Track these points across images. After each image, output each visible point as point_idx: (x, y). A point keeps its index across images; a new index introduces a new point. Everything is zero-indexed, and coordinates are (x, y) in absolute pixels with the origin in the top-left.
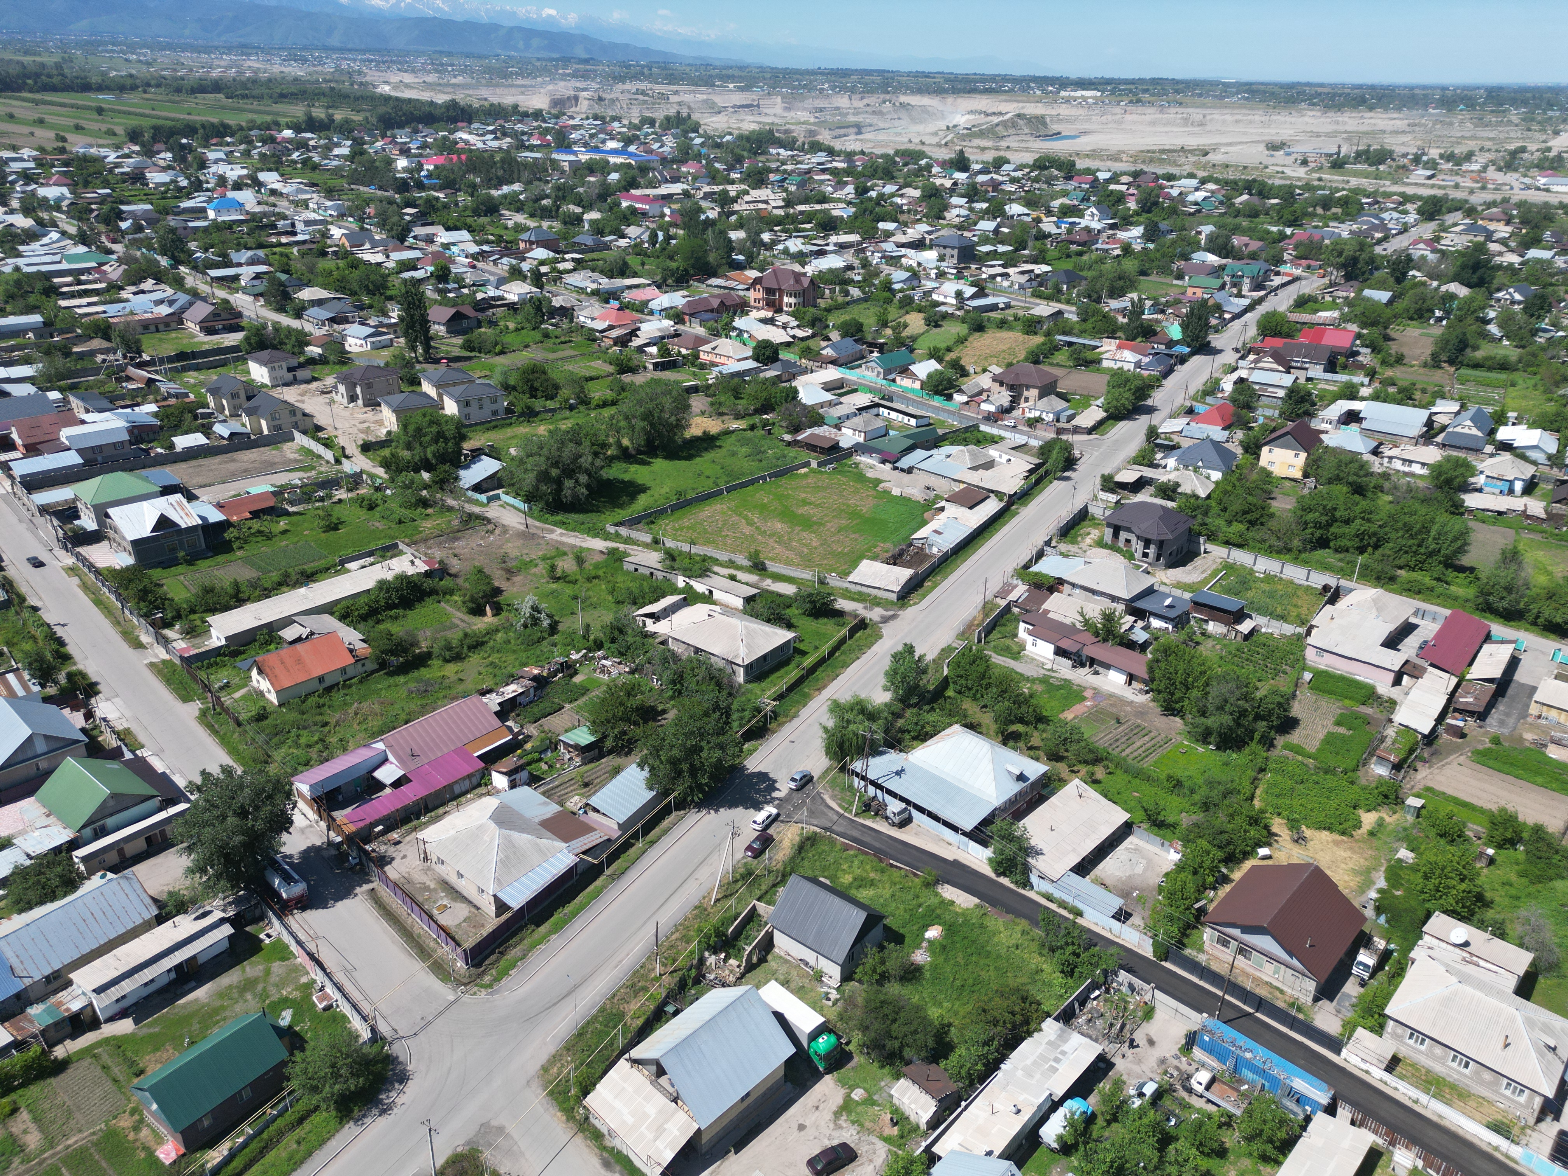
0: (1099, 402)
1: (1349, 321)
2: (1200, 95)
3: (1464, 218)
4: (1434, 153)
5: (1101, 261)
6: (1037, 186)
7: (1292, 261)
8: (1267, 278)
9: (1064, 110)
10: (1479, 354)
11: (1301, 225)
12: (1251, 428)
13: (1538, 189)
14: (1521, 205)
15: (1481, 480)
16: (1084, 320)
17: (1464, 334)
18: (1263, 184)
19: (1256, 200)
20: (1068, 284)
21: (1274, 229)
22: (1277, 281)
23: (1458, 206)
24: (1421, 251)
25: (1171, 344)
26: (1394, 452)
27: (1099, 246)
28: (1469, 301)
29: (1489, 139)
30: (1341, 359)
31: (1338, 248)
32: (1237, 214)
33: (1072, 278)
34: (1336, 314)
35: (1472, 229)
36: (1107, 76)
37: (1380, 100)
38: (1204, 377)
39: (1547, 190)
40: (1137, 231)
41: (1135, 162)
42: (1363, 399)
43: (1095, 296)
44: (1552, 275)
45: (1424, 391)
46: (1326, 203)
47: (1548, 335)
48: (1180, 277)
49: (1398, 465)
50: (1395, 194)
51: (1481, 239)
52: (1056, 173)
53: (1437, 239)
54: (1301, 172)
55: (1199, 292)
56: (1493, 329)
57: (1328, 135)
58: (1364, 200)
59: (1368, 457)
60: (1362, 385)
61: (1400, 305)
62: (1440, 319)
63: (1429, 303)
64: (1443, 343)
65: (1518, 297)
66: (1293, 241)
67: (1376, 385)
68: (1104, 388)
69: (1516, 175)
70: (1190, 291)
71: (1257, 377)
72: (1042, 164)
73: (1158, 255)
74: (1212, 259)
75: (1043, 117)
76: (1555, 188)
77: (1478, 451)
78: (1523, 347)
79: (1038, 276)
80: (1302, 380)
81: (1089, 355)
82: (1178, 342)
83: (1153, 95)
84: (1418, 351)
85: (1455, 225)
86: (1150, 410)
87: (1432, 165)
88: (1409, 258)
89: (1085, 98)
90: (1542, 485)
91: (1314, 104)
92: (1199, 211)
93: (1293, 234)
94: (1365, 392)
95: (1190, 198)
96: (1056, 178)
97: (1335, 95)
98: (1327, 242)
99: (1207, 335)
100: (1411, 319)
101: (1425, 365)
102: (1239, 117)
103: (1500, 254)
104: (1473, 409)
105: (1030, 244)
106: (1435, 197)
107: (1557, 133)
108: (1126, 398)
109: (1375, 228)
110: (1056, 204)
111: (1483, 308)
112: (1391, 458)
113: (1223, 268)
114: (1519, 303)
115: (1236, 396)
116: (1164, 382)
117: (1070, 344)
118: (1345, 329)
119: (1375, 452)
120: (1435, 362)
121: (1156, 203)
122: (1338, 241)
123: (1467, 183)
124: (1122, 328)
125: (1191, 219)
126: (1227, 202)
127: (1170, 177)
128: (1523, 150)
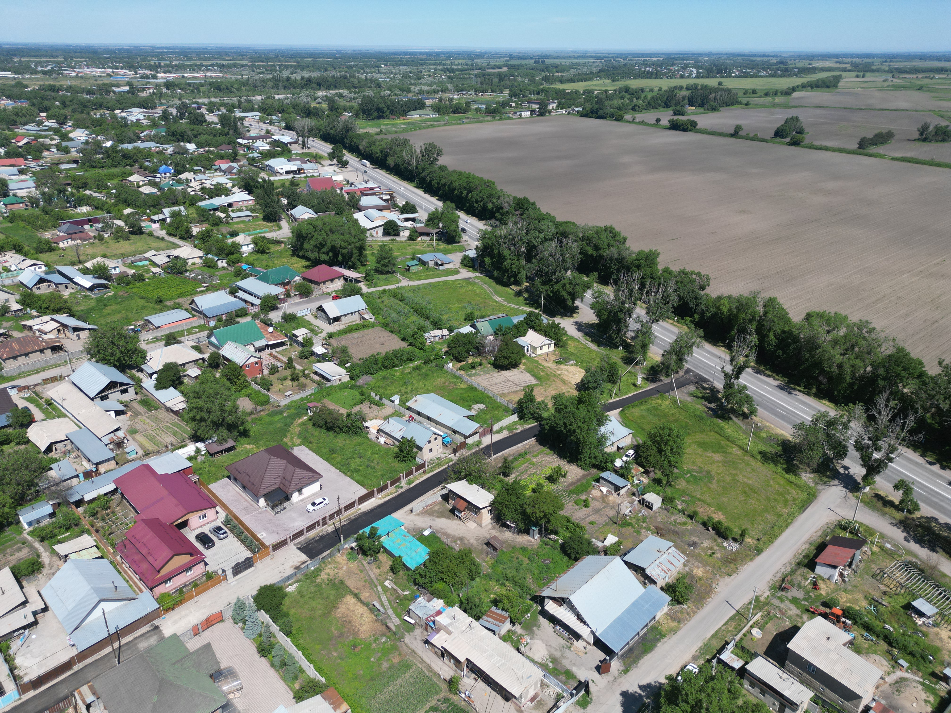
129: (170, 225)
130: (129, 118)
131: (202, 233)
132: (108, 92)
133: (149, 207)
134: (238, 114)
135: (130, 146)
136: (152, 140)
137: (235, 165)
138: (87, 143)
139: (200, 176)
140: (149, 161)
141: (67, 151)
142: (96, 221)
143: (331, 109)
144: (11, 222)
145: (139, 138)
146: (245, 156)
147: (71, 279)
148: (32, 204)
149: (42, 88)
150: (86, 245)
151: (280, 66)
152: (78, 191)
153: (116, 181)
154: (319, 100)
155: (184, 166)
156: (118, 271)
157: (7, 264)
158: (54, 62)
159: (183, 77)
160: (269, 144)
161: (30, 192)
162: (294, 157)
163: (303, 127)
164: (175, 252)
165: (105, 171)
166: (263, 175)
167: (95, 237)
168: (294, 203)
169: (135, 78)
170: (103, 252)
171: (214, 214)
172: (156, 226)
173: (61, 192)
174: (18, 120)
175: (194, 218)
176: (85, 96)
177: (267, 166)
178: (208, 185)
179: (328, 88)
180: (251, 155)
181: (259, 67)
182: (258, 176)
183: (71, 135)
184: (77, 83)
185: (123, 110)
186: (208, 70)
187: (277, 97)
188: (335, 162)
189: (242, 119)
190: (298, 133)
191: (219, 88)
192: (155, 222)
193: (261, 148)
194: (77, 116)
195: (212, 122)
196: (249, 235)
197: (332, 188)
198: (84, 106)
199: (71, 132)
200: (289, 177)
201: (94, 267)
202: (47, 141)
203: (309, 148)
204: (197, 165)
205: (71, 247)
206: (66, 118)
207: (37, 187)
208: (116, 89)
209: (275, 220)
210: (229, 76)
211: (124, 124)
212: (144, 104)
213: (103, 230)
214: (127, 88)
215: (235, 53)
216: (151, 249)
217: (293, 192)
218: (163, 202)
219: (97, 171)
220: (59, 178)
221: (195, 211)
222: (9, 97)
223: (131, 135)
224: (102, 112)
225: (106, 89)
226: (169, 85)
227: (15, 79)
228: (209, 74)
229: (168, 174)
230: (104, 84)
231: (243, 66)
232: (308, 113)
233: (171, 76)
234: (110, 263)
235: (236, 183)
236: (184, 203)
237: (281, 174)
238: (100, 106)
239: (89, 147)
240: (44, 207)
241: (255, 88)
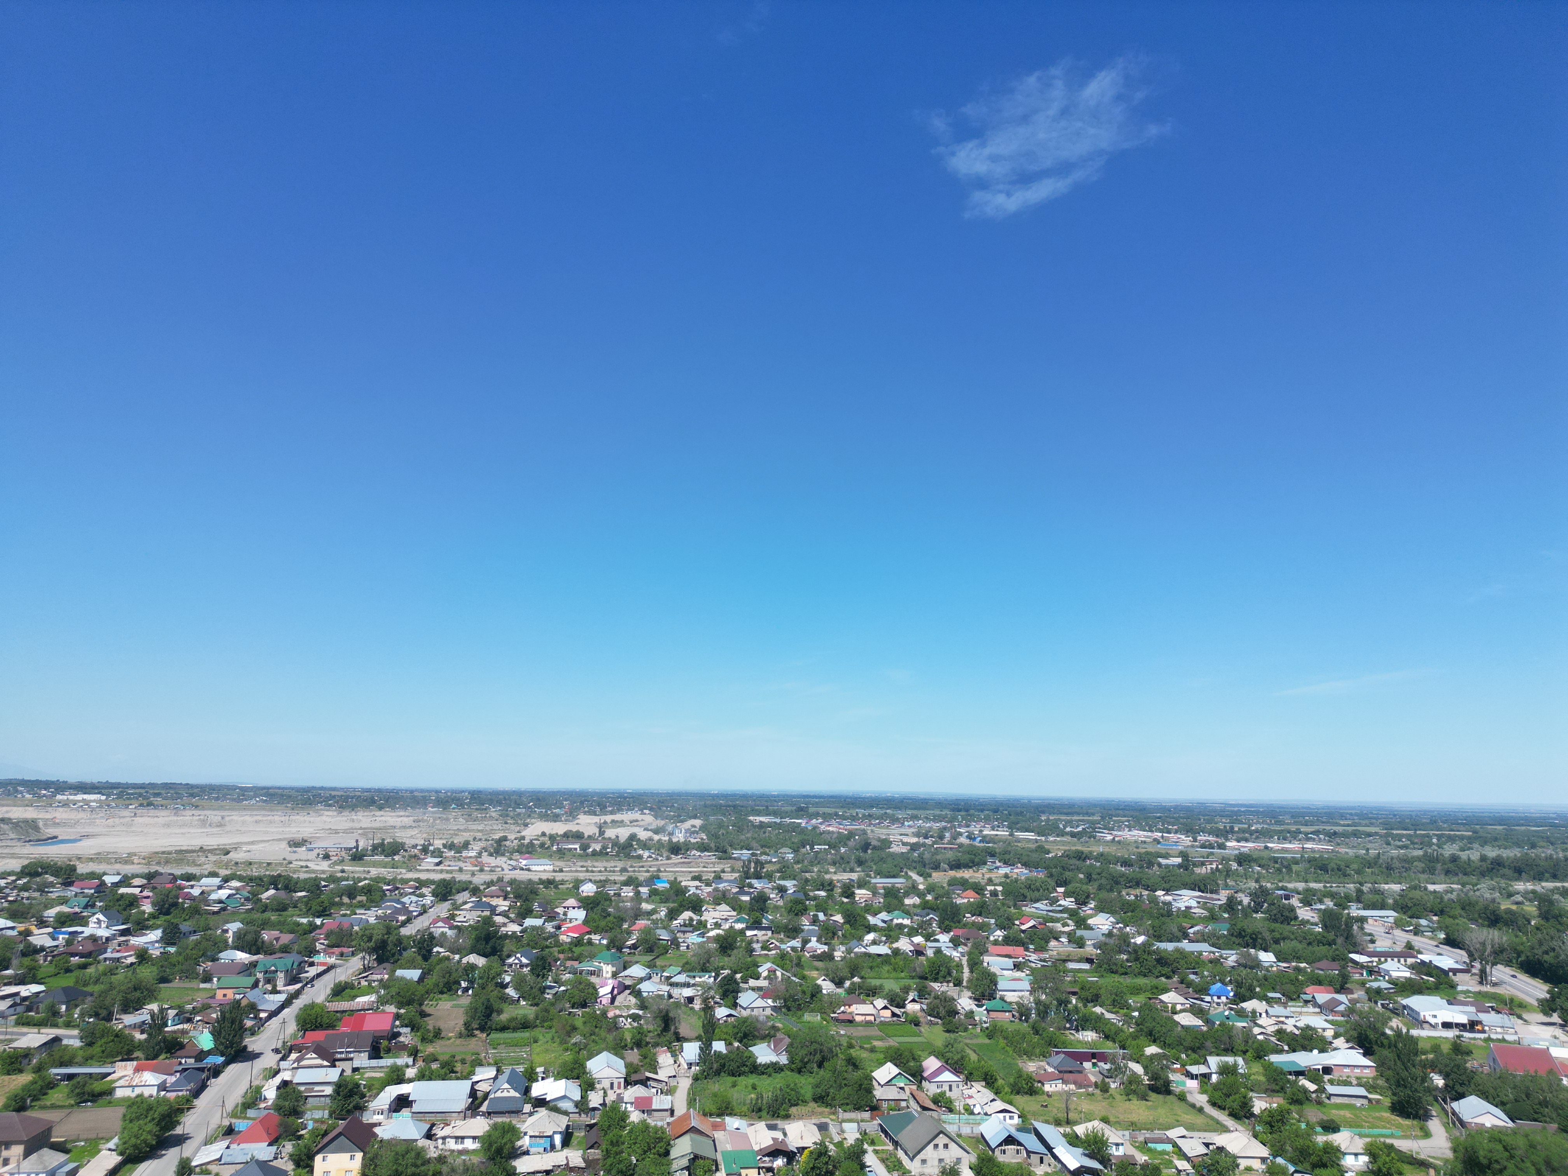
0: (111, 1145)
1: (387, 1003)
2: (217, 799)
3: (471, 896)
4: (438, 843)
5: (112, 972)
6: (26, 894)
7: (325, 951)
8: (301, 970)
9: (61, 814)
10: (504, 1017)
11: (330, 915)
12: (300, 1137)
13: (522, 869)
14: (512, 882)
15: (525, 1142)
16: (90, 1044)
17: (488, 1000)
18: (288, 879)
19: (282, 894)
20: (67, 1003)
21: (304, 921)
22: (312, 971)
23: (465, 887)
24: (441, 929)
25: (201, 1055)
26: (447, 1131)
27: (108, 955)
28: (488, 968)
29: (479, 831)
30: (384, 1043)
31: (367, 934)
32: (265, 909)
33: (72, 997)
34: (373, 998)
35: (479, 905)
36: (113, 780)
37: (387, 801)
38: (243, 1087)
39: (529, 870)
40: (154, 935)
41: (149, 864)
42: (410, 1081)
43: (104, 1013)
44: (546, 939)
45: (463, 1062)
46: (351, 893)
47: (554, 991)
48: (207, 979)
49: (452, 1145)
50: (411, 880)
51: (488, 913)
52: (51, 879)
53: (452, 917)
54: (324, 865)
55: (230, 993)
56: (511, 992)
57: (345, 831)
58: (385, 888)
59: (423, 1143)
60: (407, 1066)
61: (430, 981)
62: (466, 990)
63: (454, 975)
64: (472, 1011)
65: (525, 961)
66: (324, 930)
67: (420, 1063)
68: (118, 1125)
69: (504, 859)
70: (220, 994)
71: (302, 1077)
72: (33, 871)
73: (181, 958)
74: (242, 957)
75: (34, 821)
76: (534, 868)
77: (518, 1112)
78: (537, 1005)
79: (25, 999)
80: (348, 1072)
81: (97, 1087)
82: (210, 1053)
83: (165, 799)
84: (452, 1023)
85: (465, 903)
86: (180, 1140)
87: (438, 853)
88: (432, 937)
89: (87, 802)
90: (576, 1134)
91: (330, 805)
92: (224, 909)
93: (322, 924)
94: (410, 1073)
95: (214, 897)
96: (52, 885)
97: (348, 797)
98: (356, 928)
99: (242, 1038)
100: (442, 993)
101: (460, 1036)
102: (259, 818)
103: (505, 925)
104: (507, 1070)
105: (15, 962)
106: (444, 880)
107: (526, 825)
108: (148, 1130)
109: (397, 912)
110: (51, 913)
111: (500, 974)
112: (444, 1138)
113: (254, 965)
114: (527, 966)
115: (282, 1103)
116: (196, 1102)
117: (70, 1077)
118: (383, 1012)
119: (429, 1136)
120: (468, 1032)
121: (175, 905)
122: (366, 927)
123: (468, 867)
124: (140, 1046)
125: (215, 917)
126: (254, 898)
127: (189, 877)
128: (505, 839)
129: (1216, 1087)
130: (1175, 904)
131: (1270, 1112)
132: (1150, 864)
133: (1186, 1049)
134: (1355, 911)
135: (1170, 946)
136: (1205, 941)
137: (1342, 998)
138: (1110, 934)
139: (1277, 1010)
140: (1195, 973)
141: (1080, 943)
142: (1102, 1057)
143: (1545, 915)
144: (990, 1037)
145: (1186, 936)
146: (1363, 984)
147: (1050, 1149)
148: (1021, 1015)
149: (1067, 855)
150: (1081, 1094)
151: (1439, 837)
152: (1085, 1006)
153: (1141, 999)
154: (1519, 898)
155: (1251, 989)
156: (1121, 1152)
157: (970, 1102)
158: (1088, 822)
159: (1266, 848)
160: (1412, 967)
161: (1021, 998)
162: (1461, 997)
163: (1483, 944)
164: (1220, 1140)
165: (1128, 981)
166: (1395, 1023)
167: (1096, 1085)
168: (1460, 1090)
169: (1192, 846)
170: (1103, 1114)
171: (1296, 1082)
172: (1192, 1084)
173: (1063, 1003)
174: (1029, 894)
175: (1259, 1083)
176: (1119, 868)
177: (1404, 1007)
178: (1289, 1026)
179: (1539, 877)
180: (1375, 985)
181: (1399, 838)
182: (1385, 1023)
183: (1090, 921)
184: (1112, 850)
185: (1168, 891)
186: (1308, 839)
187: (1431, 887)
188: (1555, 1018)
189: (1362, 920)
190: (1471, 955)
191: (1324, 868)
192: (1192, 1076)
193: (1395, 974)
194: (1103, 895)
195: (1308, 922)
196: (1361, 1136)
197: (1551, 1072)
198: (1116, 882)
199: (1091, 916)
200: (1450, 1034)
201: (1087, 1135)
202: (1058, 926)
203: (1495, 985)
204: (1274, 990)
205: (1059, 1094)
206: (1088, 897)
207: (1031, 992)
208: (1163, 861)
209: (1416, 1117)
210: (1343, 850)
211: (1167, 911)
212: (1200, 885)
213: (1110, 1074)
214: (1179, 860)
215: (1356, 814)
216: (1178, 1124)
217: (1458, 1066)
218: (1209, 1044)
219: (1117, 978)
220: (1063, 981)
221: (1261, 1070)
222: (1026, 865)
223: (1175, 930)
224: (1137, 892)
225: (1148, 860)
226: (1243, 859)
227: (1036, 841)
228: (1309, 845)
229: (1224, 999)
230: (1147, 853)
231: (1369, 835)
232: (1494, 919)
233: (1247, 847)
234: (1112, 1135)
235: (1342, 1030)
236: (1245, 1052)
237: (1434, 1027)
238: (1138, 884)
239: (1111, 941)
240: (1035, 1022)
241: (1389, 870)
